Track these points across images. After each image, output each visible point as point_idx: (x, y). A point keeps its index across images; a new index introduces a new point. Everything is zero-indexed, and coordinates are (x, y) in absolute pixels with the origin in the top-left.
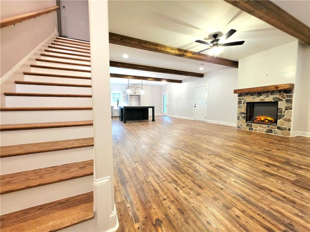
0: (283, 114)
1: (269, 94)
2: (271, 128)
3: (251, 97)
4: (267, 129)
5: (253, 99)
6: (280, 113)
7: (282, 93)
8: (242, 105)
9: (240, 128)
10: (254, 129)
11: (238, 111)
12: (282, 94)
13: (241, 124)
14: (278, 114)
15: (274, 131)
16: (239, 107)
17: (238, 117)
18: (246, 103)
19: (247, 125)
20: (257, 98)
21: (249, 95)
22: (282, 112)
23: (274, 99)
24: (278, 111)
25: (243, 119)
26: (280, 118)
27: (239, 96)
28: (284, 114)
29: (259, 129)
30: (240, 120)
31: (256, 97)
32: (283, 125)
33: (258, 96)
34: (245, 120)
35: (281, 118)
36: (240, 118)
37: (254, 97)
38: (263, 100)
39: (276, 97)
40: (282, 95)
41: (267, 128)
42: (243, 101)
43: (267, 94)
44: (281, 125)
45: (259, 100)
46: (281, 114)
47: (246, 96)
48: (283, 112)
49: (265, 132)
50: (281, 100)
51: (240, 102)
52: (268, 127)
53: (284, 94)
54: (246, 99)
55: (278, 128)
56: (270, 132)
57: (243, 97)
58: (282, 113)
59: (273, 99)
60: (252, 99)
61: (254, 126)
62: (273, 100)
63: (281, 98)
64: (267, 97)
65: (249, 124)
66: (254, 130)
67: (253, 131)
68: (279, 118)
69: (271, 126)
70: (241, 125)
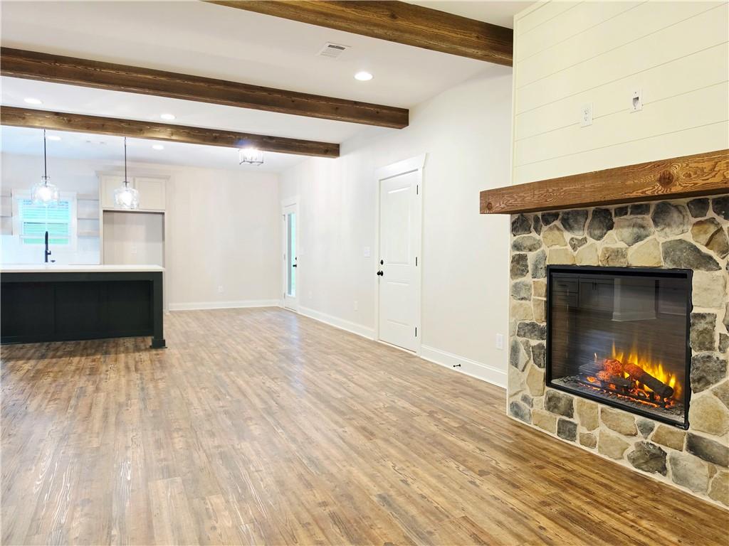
0: (717, 354)
1: (648, 218)
2: (658, 438)
3: (568, 236)
4: (639, 445)
5: (574, 248)
6: (702, 346)
7: (711, 214)
8: (528, 279)
9: (522, 417)
10: (581, 430)
11: (514, 311)
12: (712, 221)
13: (527, 392)
14: (694, 353)
15: (674, 461)
16: (516, 290)
17: (514, 350)
18: (543, 272)
19: (552, 404)
20: (591, 241)
21: (557, 223)
22: (712, 342)
23: (669, 250)
24: (693, 335)
25: (532, 361)
26: (704, 382)
27: (517, 227)
28: (722, 357)
29: (601, 433)
30: (521, 365)
31: (586, 235)
32: (717, 432)
33: (597, 232)
34: (543, 371)
35: (708, 383)
36: (523, 356)
37: (579, 235)
38: (619, 253)
39: (681, 241)
40: (712, 229)
41: (640, 438)
42: (531, 257)
43: (638, 219)
44: (710, 430)
45: (600, 253)
46: (705, 353)
47: (545, 228)
48: (717, 344)
49: (629, 458)
50: (707, 262)
51: (519, 264)
52: (647, 430)
53: (720, 219)
54: (544, 247)
55: (695, 446)
56: (653, 463)
57: (534, 234)
58: (711, 349)
59: (666, 254)
60: (569, 247)
61: (581, 415)
62: (665, 259)
63: (704, 250)
64: (638, 238)
65: (559, 399)
66: (582, 436)
67: (577, 444)
68: (699, 380)
69: (657, 424)
70: (525, 399)
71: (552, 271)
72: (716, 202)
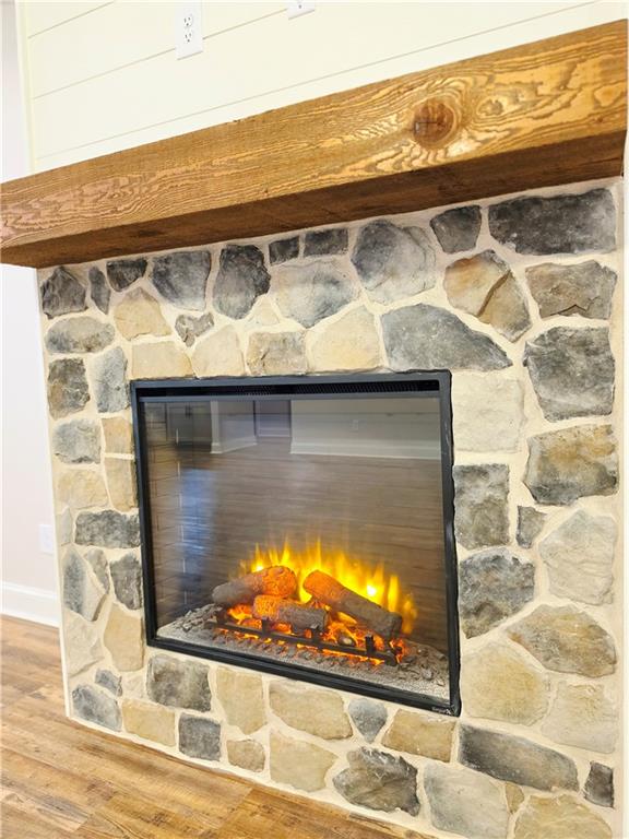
0: (512, 551)
1: (343, 262)
2: (397, 740)
3: (170, 311)
4: (356, 757)
5: (187, 338)
6: (482, 537)
7: (485, 240)
8: (90, 414)
9: (101, 719)
10: (231, 734)
11: (64, 489)
12: (489, 257)
13: (108, 664)
14: (462, 554)
15: (435, 786)
16: (65, 442)
17: (72, 576)
18: (122, 397)
19: (163, 687)
20: (222, 320)
21: (145, 283)
22: (503, 527)
23: (398, 330)
24: (462, 514)
25: (112, 596)
26: (490, 613)
27: (53, 297)
28: (525, 557)
29: (274, 739)
30: (89, 610)
31: (211, 308)
32: (522, 718)
33: (236, 300)
34: (139, 615)
35: (497, 615)
36: (92, 584)
37: (195, 308)
38: (287, 344)
39: (422, 308)
40: (492, 275)
41: (358, 741)
42: (93, 363)
43: (325, 263)
44: (507, 715)
45: (245, 346)
46: (489, 551)
47: (117, 297)
48: (512, 531)
49: (337, 785)
50: (481, 351)
51: (66, 382)
52: (372, 724)
53: (505, 252)
54: (119, 340)
55: (478, 753)
56: (389, 792)
57: (93, 312)
58: (502, 541)
59: (393, 340)
60: (176, 338)
61: (226, 703)
62: (390, 350)
63: (475, 325)
64: (326, 309)
65: (177, 675)
66: (232, 746)
67: (223, 765)
68: (478, 611)
69: (392, 709)
70: (104, 679)
71: (142, 393)
72: (499, 212)
